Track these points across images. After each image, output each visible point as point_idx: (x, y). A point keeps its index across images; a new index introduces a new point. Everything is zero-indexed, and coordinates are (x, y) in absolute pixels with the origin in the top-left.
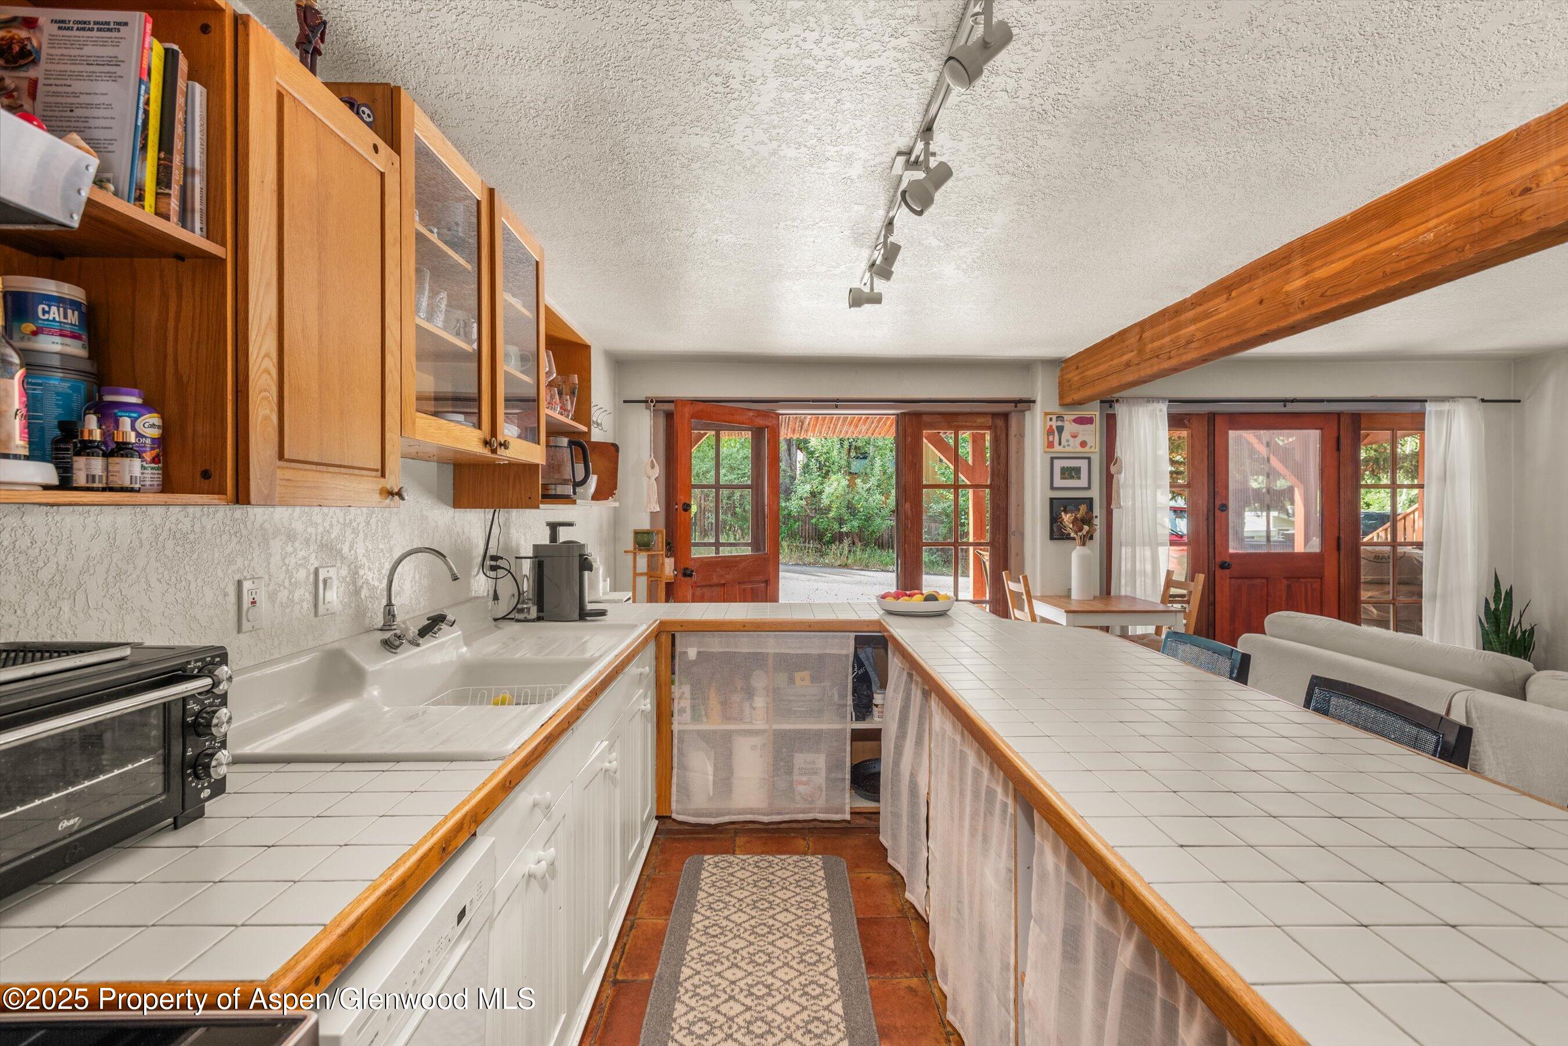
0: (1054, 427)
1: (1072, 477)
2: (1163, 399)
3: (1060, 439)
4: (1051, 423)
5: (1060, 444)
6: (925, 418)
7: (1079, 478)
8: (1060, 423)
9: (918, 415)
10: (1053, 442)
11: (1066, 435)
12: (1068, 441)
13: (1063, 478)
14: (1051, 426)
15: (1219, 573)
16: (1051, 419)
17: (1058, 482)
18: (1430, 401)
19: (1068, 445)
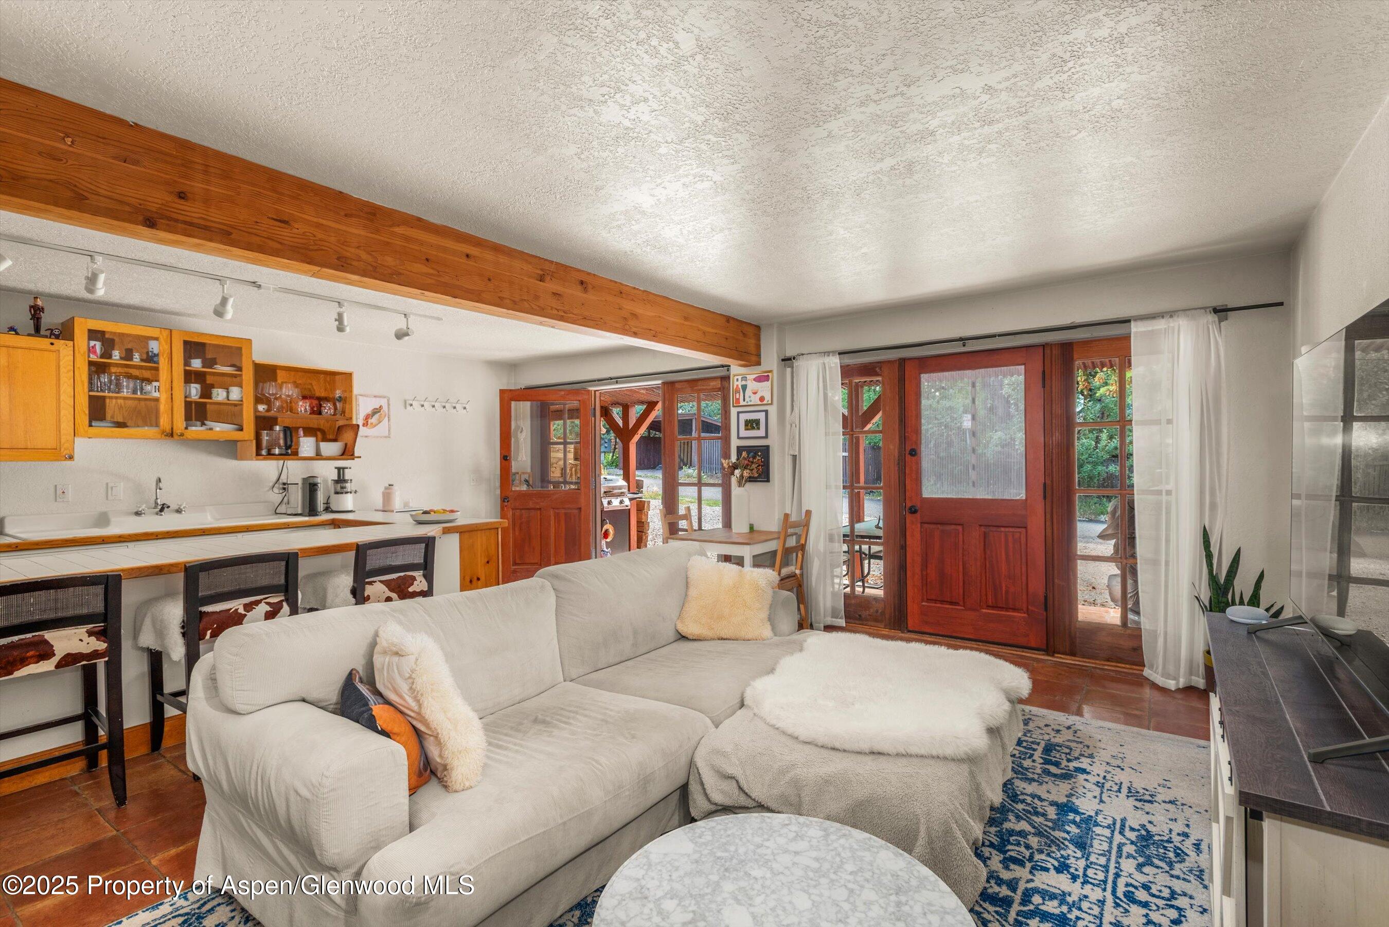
0: (740, 387)
1: (753, 428)
2: (833, 352)
3: (744, 396)
4: (737, 383)
5: (744, 400)
6: (677, 386)
7: (759, 429)
8: (744, 383)
9: (672, 383)
10: (739, 399)
11: (748, 392)
12: (750, 397)
13: (746, 429)
14: (737, 385)
15: (909, 517)
16: (737, 380)
17: (743, 433)
18: (1135, 320)
19: (751, 401)
